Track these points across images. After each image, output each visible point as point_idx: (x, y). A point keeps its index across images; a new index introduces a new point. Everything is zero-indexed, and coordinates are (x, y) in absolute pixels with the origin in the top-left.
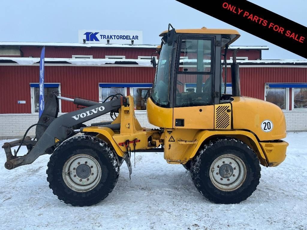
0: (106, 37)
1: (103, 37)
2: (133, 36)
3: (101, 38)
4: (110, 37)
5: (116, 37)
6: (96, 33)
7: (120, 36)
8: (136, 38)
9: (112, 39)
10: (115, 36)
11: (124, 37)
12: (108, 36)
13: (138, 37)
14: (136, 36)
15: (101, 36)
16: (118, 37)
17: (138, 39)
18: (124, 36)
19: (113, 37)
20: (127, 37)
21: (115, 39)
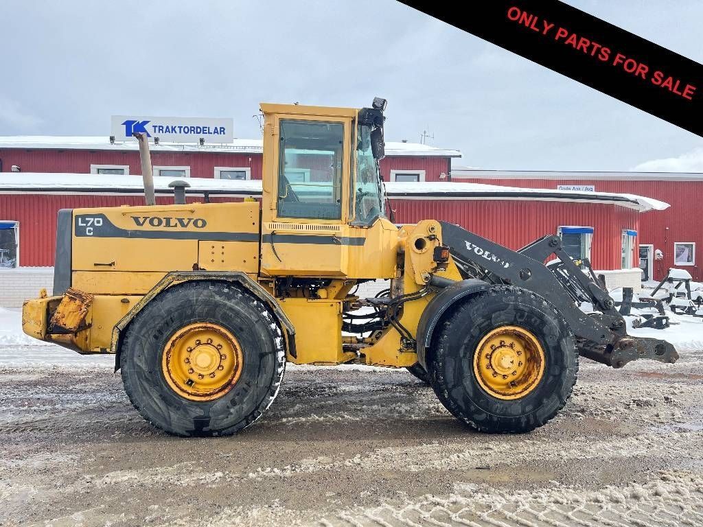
0: (164, 130)
1: (157, 129)
2: (216, 128)
3: (155, 132)
4: (170, 130)
5: (182, 129)
6: (146, 123)
7: (191, 127)
8: (221, 131)
9: (176, 132)
10: (180, 127)
11: (199, 130)
12: (167, 127)
13: (224, 129)
14: (221, 128)
15: (155, 127)
16: (186, 130)
17: (224, 133)
18: (197, 127)
19: (177, 130)
20: (203, 130)
21: (180, 132)
